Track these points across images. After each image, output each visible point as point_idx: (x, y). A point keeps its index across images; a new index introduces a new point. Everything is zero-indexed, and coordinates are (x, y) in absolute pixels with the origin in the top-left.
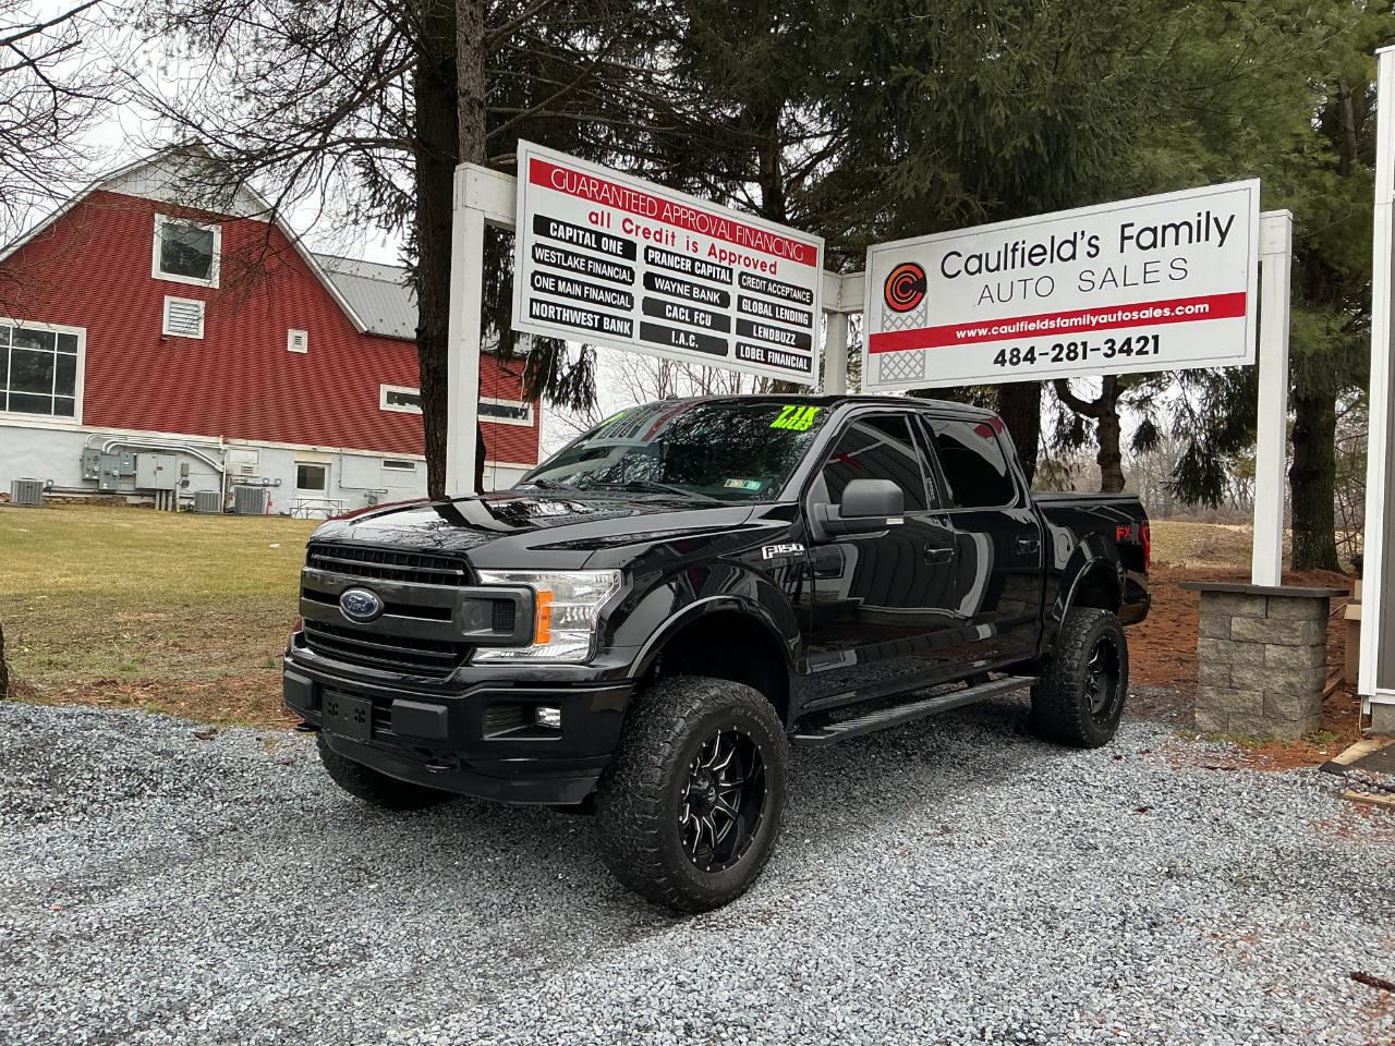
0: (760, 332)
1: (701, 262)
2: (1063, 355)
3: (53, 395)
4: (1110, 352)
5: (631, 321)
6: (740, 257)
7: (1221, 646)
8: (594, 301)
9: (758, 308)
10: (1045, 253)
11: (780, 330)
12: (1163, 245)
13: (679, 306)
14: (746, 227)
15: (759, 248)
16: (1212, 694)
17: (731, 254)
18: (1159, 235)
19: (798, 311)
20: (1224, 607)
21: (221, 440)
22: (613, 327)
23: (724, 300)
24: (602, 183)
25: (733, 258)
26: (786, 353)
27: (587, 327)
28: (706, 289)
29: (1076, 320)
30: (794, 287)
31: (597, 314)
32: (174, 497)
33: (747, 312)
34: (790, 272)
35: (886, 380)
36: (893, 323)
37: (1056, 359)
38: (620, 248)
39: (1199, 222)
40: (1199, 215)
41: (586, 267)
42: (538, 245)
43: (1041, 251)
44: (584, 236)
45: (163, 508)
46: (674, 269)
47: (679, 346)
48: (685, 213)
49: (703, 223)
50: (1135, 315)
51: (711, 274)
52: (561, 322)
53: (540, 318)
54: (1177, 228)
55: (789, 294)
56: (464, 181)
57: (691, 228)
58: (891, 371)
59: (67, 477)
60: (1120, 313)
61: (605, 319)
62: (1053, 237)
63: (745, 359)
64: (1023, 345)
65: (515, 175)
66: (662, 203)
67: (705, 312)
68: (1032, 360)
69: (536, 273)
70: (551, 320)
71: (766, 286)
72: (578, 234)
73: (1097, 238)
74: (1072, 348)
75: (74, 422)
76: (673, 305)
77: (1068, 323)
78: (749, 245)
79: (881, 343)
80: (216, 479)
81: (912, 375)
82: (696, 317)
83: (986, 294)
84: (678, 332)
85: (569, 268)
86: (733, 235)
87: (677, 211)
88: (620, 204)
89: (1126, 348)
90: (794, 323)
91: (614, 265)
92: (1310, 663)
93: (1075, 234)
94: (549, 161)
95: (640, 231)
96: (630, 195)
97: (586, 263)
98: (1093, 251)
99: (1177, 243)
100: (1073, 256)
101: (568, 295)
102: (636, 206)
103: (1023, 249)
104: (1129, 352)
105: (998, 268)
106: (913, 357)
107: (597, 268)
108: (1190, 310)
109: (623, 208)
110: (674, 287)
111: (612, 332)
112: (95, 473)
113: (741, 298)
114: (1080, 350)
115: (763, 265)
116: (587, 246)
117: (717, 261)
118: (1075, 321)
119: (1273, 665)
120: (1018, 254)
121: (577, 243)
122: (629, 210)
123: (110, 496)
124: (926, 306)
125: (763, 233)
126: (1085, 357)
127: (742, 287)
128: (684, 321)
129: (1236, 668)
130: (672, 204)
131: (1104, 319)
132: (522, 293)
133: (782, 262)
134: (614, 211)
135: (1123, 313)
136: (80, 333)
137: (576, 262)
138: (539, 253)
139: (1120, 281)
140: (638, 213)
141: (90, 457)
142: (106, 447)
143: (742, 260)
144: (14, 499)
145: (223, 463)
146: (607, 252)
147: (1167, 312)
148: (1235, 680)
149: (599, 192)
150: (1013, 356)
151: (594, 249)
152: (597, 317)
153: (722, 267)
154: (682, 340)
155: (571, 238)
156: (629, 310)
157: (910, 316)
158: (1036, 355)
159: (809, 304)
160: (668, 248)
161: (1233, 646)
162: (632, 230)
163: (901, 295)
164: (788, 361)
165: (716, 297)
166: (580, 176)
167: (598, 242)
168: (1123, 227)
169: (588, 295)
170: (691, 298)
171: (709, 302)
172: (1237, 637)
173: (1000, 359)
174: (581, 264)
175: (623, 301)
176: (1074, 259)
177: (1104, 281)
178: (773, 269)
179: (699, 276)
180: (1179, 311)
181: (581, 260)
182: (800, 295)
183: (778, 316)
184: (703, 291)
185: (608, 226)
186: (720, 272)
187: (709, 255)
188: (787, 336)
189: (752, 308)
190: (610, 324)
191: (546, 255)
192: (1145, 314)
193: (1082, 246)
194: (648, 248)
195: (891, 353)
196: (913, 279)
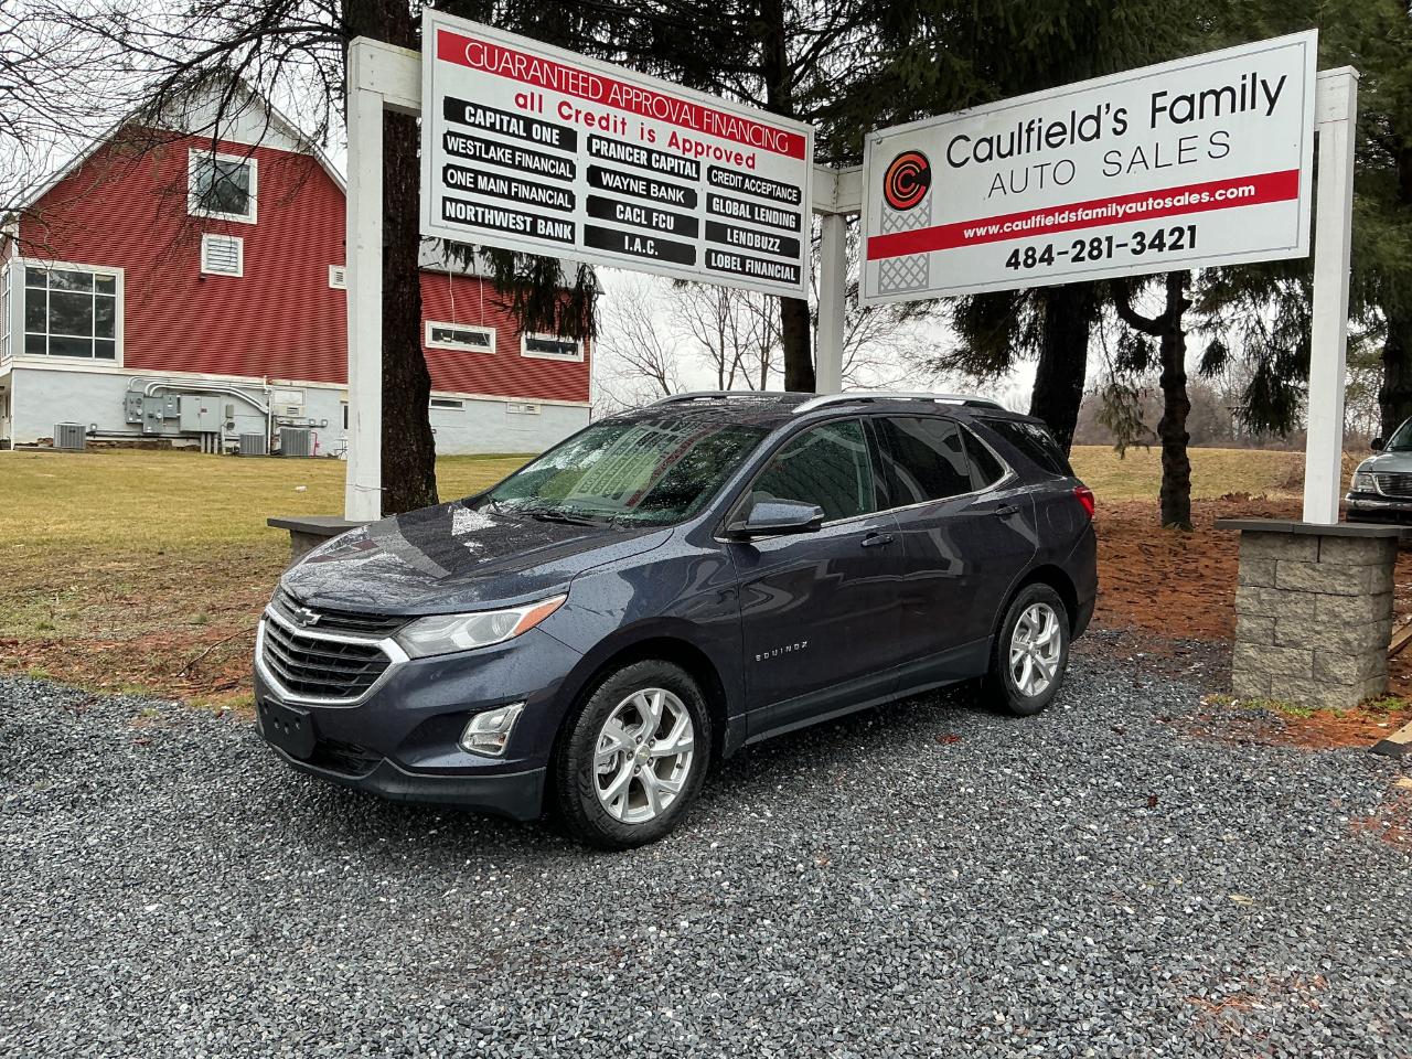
0: (735, 236)
1: (660, 153)
2: (1085, 254)
3: (94, 338)
4: (1139, 248)
5: (573, 224)
6: (709, 147)
7: (1264, 596)
8: (525, 200)
9: (733, 208)
10: (1064, 132)
11: (761, 234)
12: (1201, 116)
13: (633, 207)
14: (715, 112)
15: (732, 137)
16: (1252, 653)
17: (697, 144)
18: (1196, 104)
19: (783, 212)
20: (1269, 551)
21: (264, 380)
22: (549, 230)
23: (690, 199)
24: (530, 59)
25: (699, 149)
26: (768, 262)
27: (516, 231)
28: (667, 186)
29: (1099, 210)
30: (778, 184)
31: (529, 215)
32: (220, 439)
33: (719, 213)
34: (772, 165)
35: (886, 290)
36: (894, 224)
37: (1077, 259)
38: (555, 137)
39: (1244, 86)
40: (1244, 77)
41: (513, 159)
42: (450, 133)
43: (1059, 129)
44: (509, 122)
45: (209, 451)
46: (625, 162)
47: (633, 253)
48: (637, 96)
49: (661, 107)
50: (1168, 203)
51: (673, 168)
52: (483, 224)
53: (456, 220)
54: (1217, 94)
55: (771, 192)
56: (358, 58)
57: (646, 114)
58: (892, 280)
59: (111, 421)
60: (1151, 201)
61: (539, 221)
62: (1073, 113)
63: (717, 268)
64: (1039, 243)
65: (420, 51)
66: (608, 84)
67: (666, 214)
68: (1050, 261)
69: (449, 166)
70: (470, 223)
71: (744, 182)
72: (502, 120)
73: (1124, 112)
75: (116, 365)
76: (625, 205)
77: (1090, 214)
78: (719, 134)
79: (880, 248)
80: (263, 419)
81: (915, 284)
82: (655, 220)
83: (998, 185)
84: (633, 237)
85: (491, 161)
86: (699, 121)
87: (628, 93)
88: (555, 85)
90: (777, 226)
91: (550, 157)
92: (1371, 616)
93: (1099, 107)
94: (461, 33)
95: (581, 117)
96: (567, 74)
97: (513, 155)
98: (1120, 127)
99: (1217, 114)
100: (1097, 135)
101: (491, 193)
102: (575, 87)
103: (1040, 128)
104: (1161, 247)
105: (1011, 153)
106: (915, 262)
107: (527, 160)
108: (1232, 193)
109: (559, 89)
110: (625, 183)
111: (549, 237)
112: (139, 416)
113: (710, 197)
114: (1104, 246)
115: (738, 158)
116: (513, 135)
117: (679, 153)
118: (1099, 212)
119: (1325, 618)
121: (501, 131)
122: (567, 91)
123: (155, 440)
124: (929, 202)
125: (737, 120)
126: (1109, 255)
127: (712, 183)
128: (640, 224)
129: (1282, 621)
130: (621, 85)
131: (1135, 207)
132: (431, 191)
133: (761, 154)
134: (546, 92)
135: (1153, 200)
136: (119, 273)
137: (500, 154)
138: (453, 143)
139: (1151, 163)
140: (578, 95)
141: (133, 400)
142: (149, 391)
143: (711, 151)
144: (57, 444)
145: (268, 404)
146: (540, 141)
147: (1205, 197)
148: (1280, 636)
149: (527, 70)
150: (1028, 257)
151: (522, 138)
152: (529, 219)
153: (686, 160)
154: (638, 245)
155: (493, 125)
156: (570, 210)
157: (912, 214)
158: (1054, 254)
159: (797, 203)
160: (618, 137)
161: (1277, 597)
162: (569, 117)
163: (901, 188)
164: (772, 271)
165: (679, 195)
166: (502, 51)
167: (528, 129)
168: (1155, 96)
169: (516, 193)
170: (648, 196)
171: (670, 202)
172: (1284, 586)
173: (1013, 262)
174: (507, 156)
175: (561, 200)
176: (1098, 137)
177: (1132, 163)
178: (750, 162)
179: (657, 170)
180: (1221, 195)
181: (507, 151)
182: (784, 193)
183: (757, 218)
184: (663, 188)
185: (540, 111)
186: (684, 166)
187: (670, 145)
188: (769, 242)
189: (724, 208)
190: (546, 227)
191: (461, 145)
192: (1179, 201)
193: (1108, 122)
194: (592, 137)
195: (892, 259)
196: (916, 171)
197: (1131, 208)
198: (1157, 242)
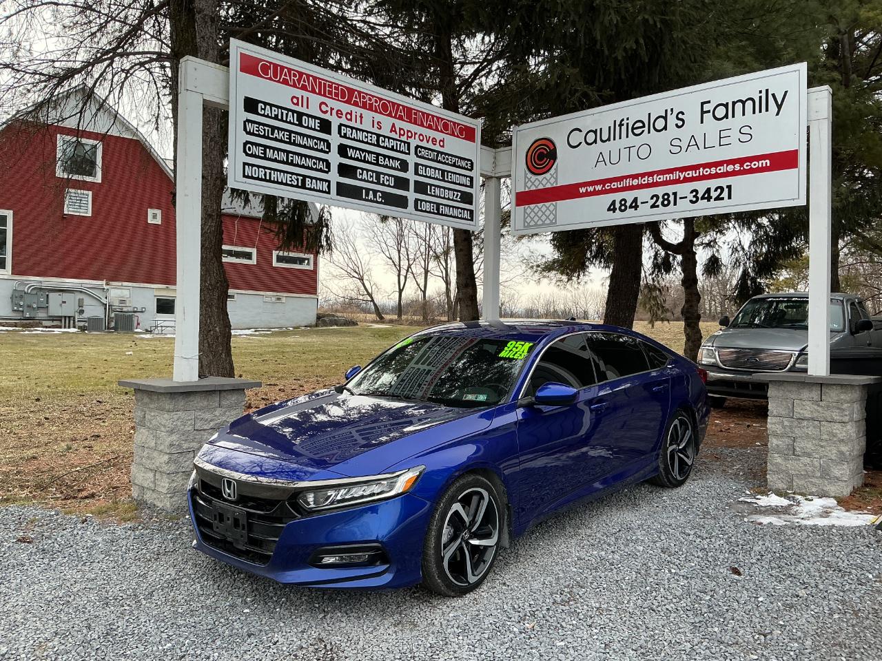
0: (433, 191)
1: (385, 137)
2: (659, 203)
4: (694, 199)
5: (329, 182)
6: (415, 134)
7: (786, 423)
8: (298, 165)
9: (430, 172)
10: (644, 126)
11: (449, 189)
12: (733, 116)
13: (368, 171)
14: (419, 111)
15: (430, 127)
16: (779, 460)
17: (408, 131)
18: (729, 108)
19: (463, 175)
20: (789, 393)
21: (104, 282)
22: (314, 186)
23: (404, 166)
24: (301, 74)
25: (410, 134)
26: (453, 207)
27: (292, 186)
28: (389, 157)
30: (458, 157)
31: (300, 175)
32: (74, 321)
33: (422, 176)
34: (455, 146)
35: (529, 226)
36: (533, 183)
37: (653, 206)
38: (317, 125)
39: (760, 97)
40: (760, 92)
41: (290, 138)
42: (248, 121)
43: (641, 125)
44: (287, 115)
46: (362, 142)
47: (368, 200)
48: (370, 100)
49: (385, 107)
50: (713, 171)
51: (393, 146)
52: (270, 181)
53: (252, 178)
54: (744, 103)
55: (455, 163)
56: (186, 70)
57: (376, 111)
58: (532, 219)
59: (1, 309)
60: (701, 169)
61: (307, 179)
62: (649, 114)
63: (421, 211)
64: (629, 196)
65: (227, 65)
66: (351, 91)
67: (389, 175)
68: (636, 207)
69: (247, 142)
70: (261, 180)
71: (438, 156)
72: (282, 113)
73: (683, 113)
74: (666, 197)
75: (6, 273)
76: (363, 169)
77: (662, 178)
78: (422, 125)
79: (524, 199)
80: (102, 308)
81: (548, 222)
82: (382, 179)
83: (601, 159)
84: (368, 190)
85: (276, 139)
86: (409, 117)
87: (364, 98)
88: (317, 91)
89: (707, 196)
90: (459, 184)
91: (314, 138)
93: (666, 111)
94: (256, 56)
95: (334, 112)
96: (325, 84)
97: (290, 136)
98: (680, 123)
99: (744, 114)
100: (665, 128)
101: (275, 160)
103: (628, 124)
104: (709, 199)
105: (609, 139)
106: (548, 208)
107: (299, 140)
108: (755, 165)
109: (320, 94)
110: (363, 155)
111: (314, 190)
112: (21, 306)
113: (417, 165)
114: (672, 198)
115: (434, 141)
116: (290, 123)
117: (397, 137)
118: (668, 177)
119: (827, 437)
120: (624, 128)
121: (282, 120)
122: (324, 95)
123: (31, 321)
124: (556, 169)
125: (433, 116)
126: (675, 204)
127: (418, 156)
128: (372, 182)
129: (799, 440)
130: (360, 93)
131: (691, 174)
132: (236, 158)
133: (448, 138)
134: (311, 96)
135: (704, 169)
136: (9, 214)
137: (281, 135)
138: (249, 127)
139: (701, 145)
140: (331, 98)
141: (17, 296)
142: (28, 289)
143: (417, 136)
145: (106, 298)
146: (307, 127)
147: (737, 167)
148: (798, 449)
149: (299, 81)
150: (621, 205)
151: (296, 125)
152: (300, 178)
153: (401, 141)
154: (371, 196)
155: (277, 116)
156: (327, 172)
157: (545, 178)
158: (639, 203)
159: (471, 170)
160: (358, 125)
161: (796, 423)
162: (327, 111)
163: (537, 161)
164: (456, 212)
165: (397, 164)
166: (282, 68)
167: (300, 119)
168: (703, 104)
169: (292, 161)
170: (377, 164)
171: (392, 168)
172: (798, 416)
173: (612, 208)
174: (286, 136)
175: (321, 165)
176: (666, 130)
177: (689, 146)
178: (442, 143)
179: (383, 147)
180: (747, 166)
181: (286, 133)
182: (463, 164)
183: (446, 179)
184: (387, 159)
185: (308, 108)
186: (400, 145)
187: (391, 132)
188: (454, 194)
189: (426, 173)
190: (311, 183)
191: (256, 129)
192: (720, 170)
193: (672, 120)
194: (341, 125)
195: (532, 206)
196: (546, 150)
197: (688, 174)
198: (706, 196)
